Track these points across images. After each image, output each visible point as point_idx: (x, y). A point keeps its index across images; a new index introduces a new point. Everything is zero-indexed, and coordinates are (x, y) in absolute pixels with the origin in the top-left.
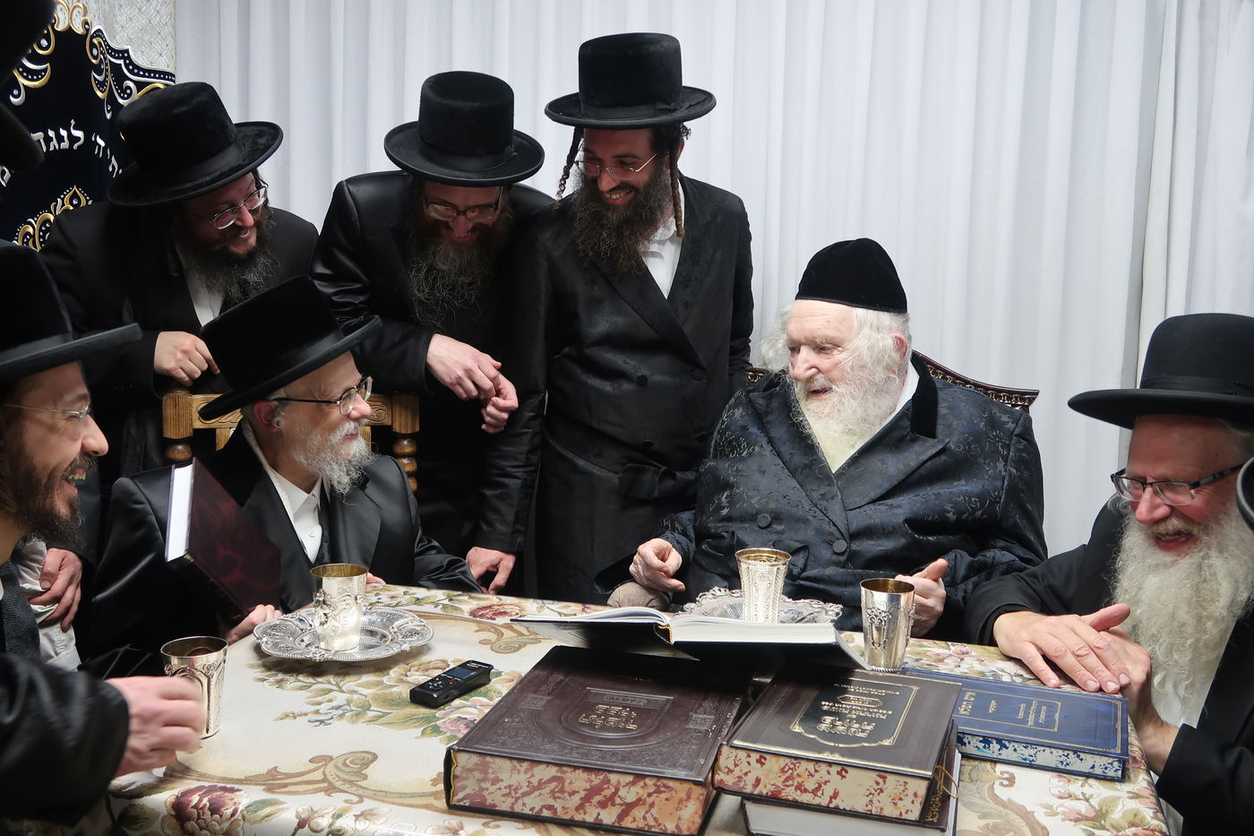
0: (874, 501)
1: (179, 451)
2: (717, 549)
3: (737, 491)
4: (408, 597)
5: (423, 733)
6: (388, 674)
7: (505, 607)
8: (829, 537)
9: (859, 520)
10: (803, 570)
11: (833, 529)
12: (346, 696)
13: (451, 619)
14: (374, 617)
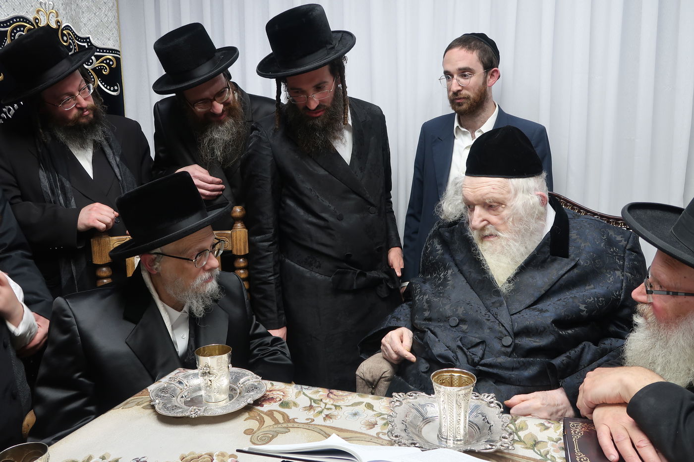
0: (529, 307)
1: (103, 271)
2: (422, 340)
7: (274, 392)
8: (500, 334)
9: (519, 322)
10: (482, 358)
11: (502, 329)
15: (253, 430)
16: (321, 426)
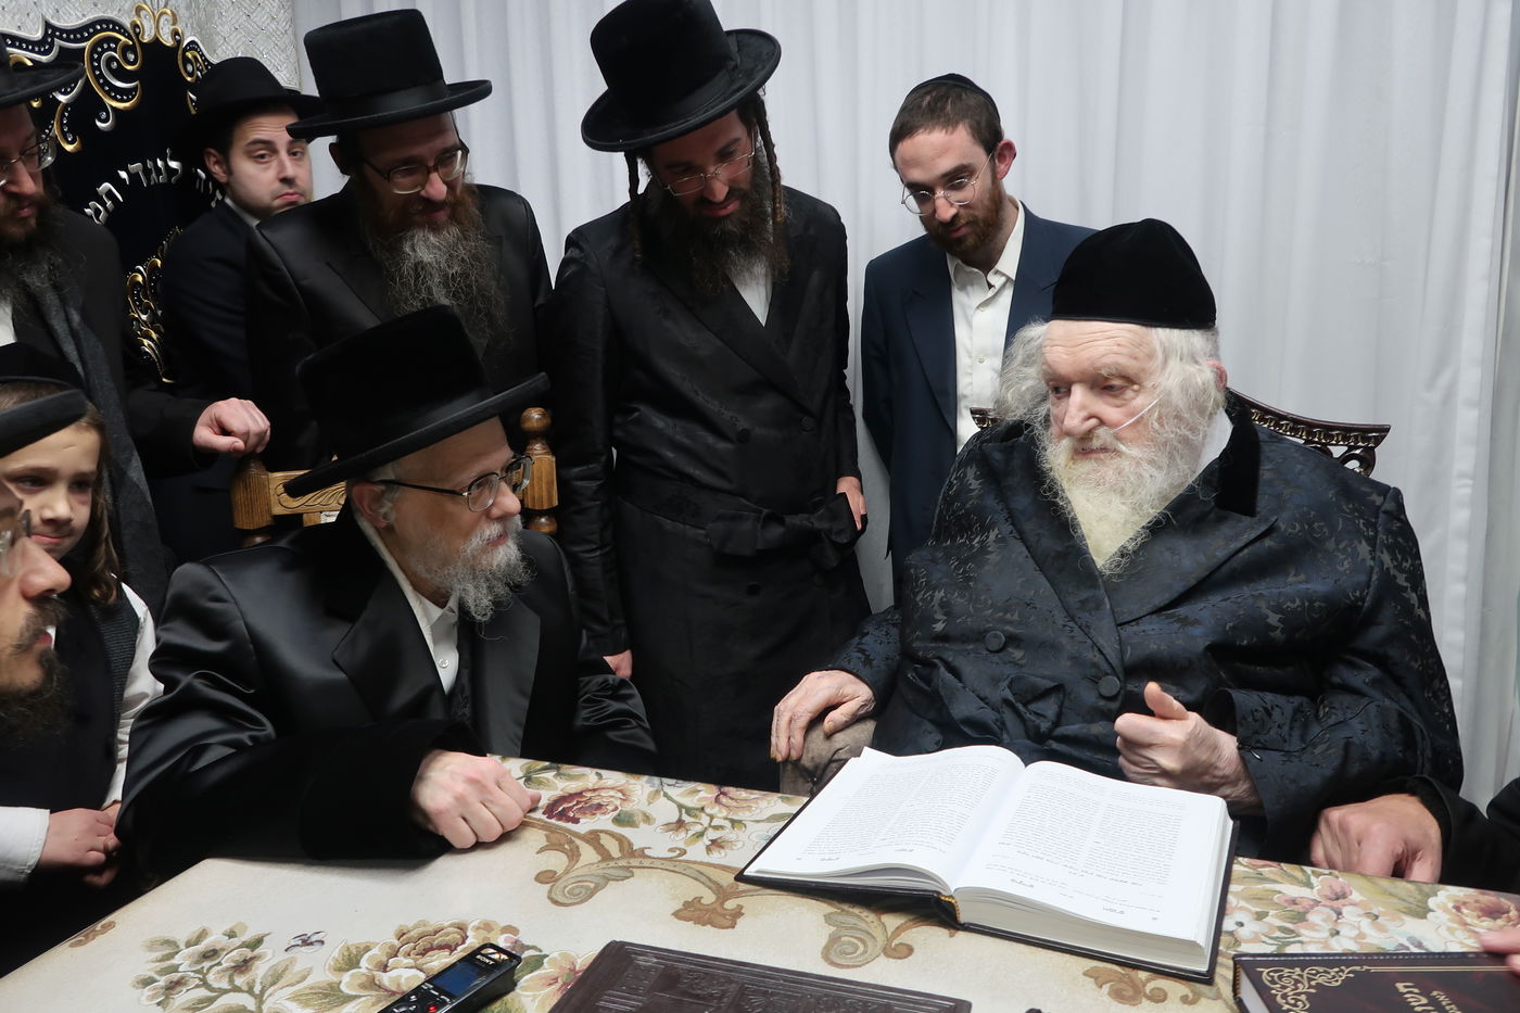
0: (1158, 611)
2: (929, 681)
7: (603, 793)
8: (1094, 670)
9: (1137, 642)
10: (1057, 723)
15: (555, 873)
16: (701, 863)
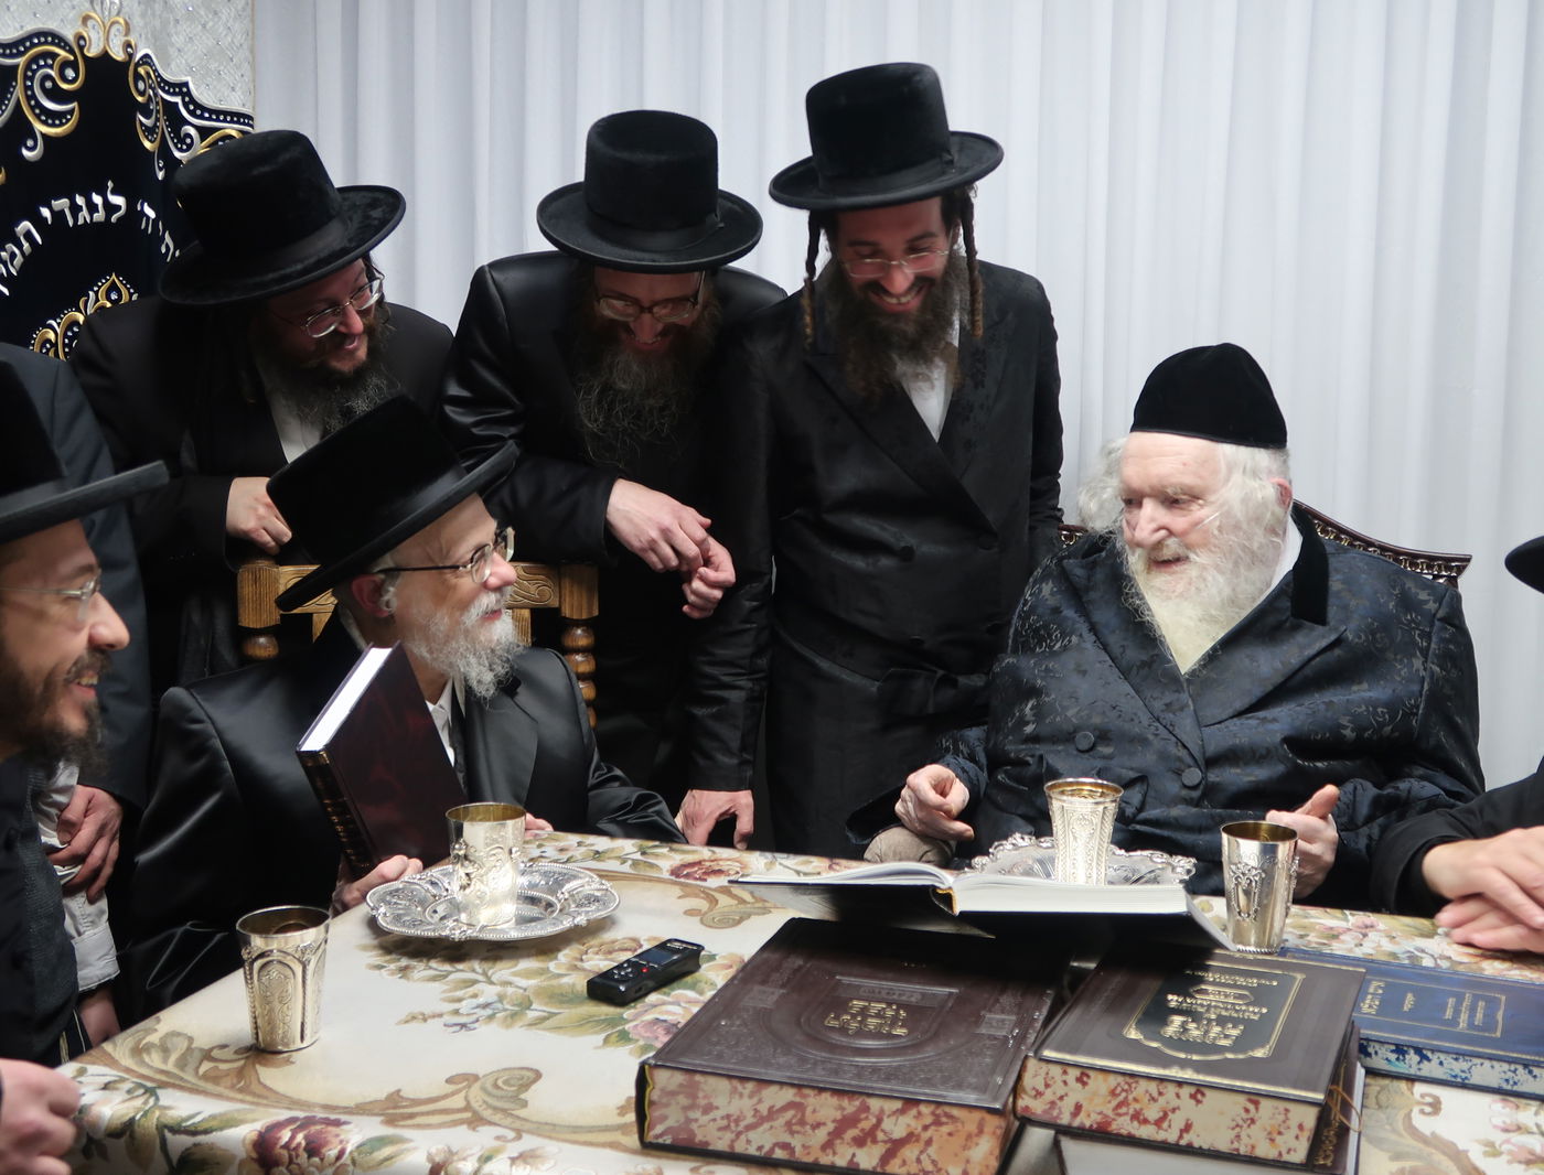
0: (1239, 714)
1: (260, 646)
2: (1019, 780)
3: (1046, 699)
4: (583, 849)
5: (606, 1041)
6: (556, 958)
7: (721, 863)
8: (1178, 764)
9: (1218, 739)
10: (1140, 809)
11: (1182, 753)
12: (497, 989)
13: (644, 880)
14: (537, 878)
15: (700, 911)
